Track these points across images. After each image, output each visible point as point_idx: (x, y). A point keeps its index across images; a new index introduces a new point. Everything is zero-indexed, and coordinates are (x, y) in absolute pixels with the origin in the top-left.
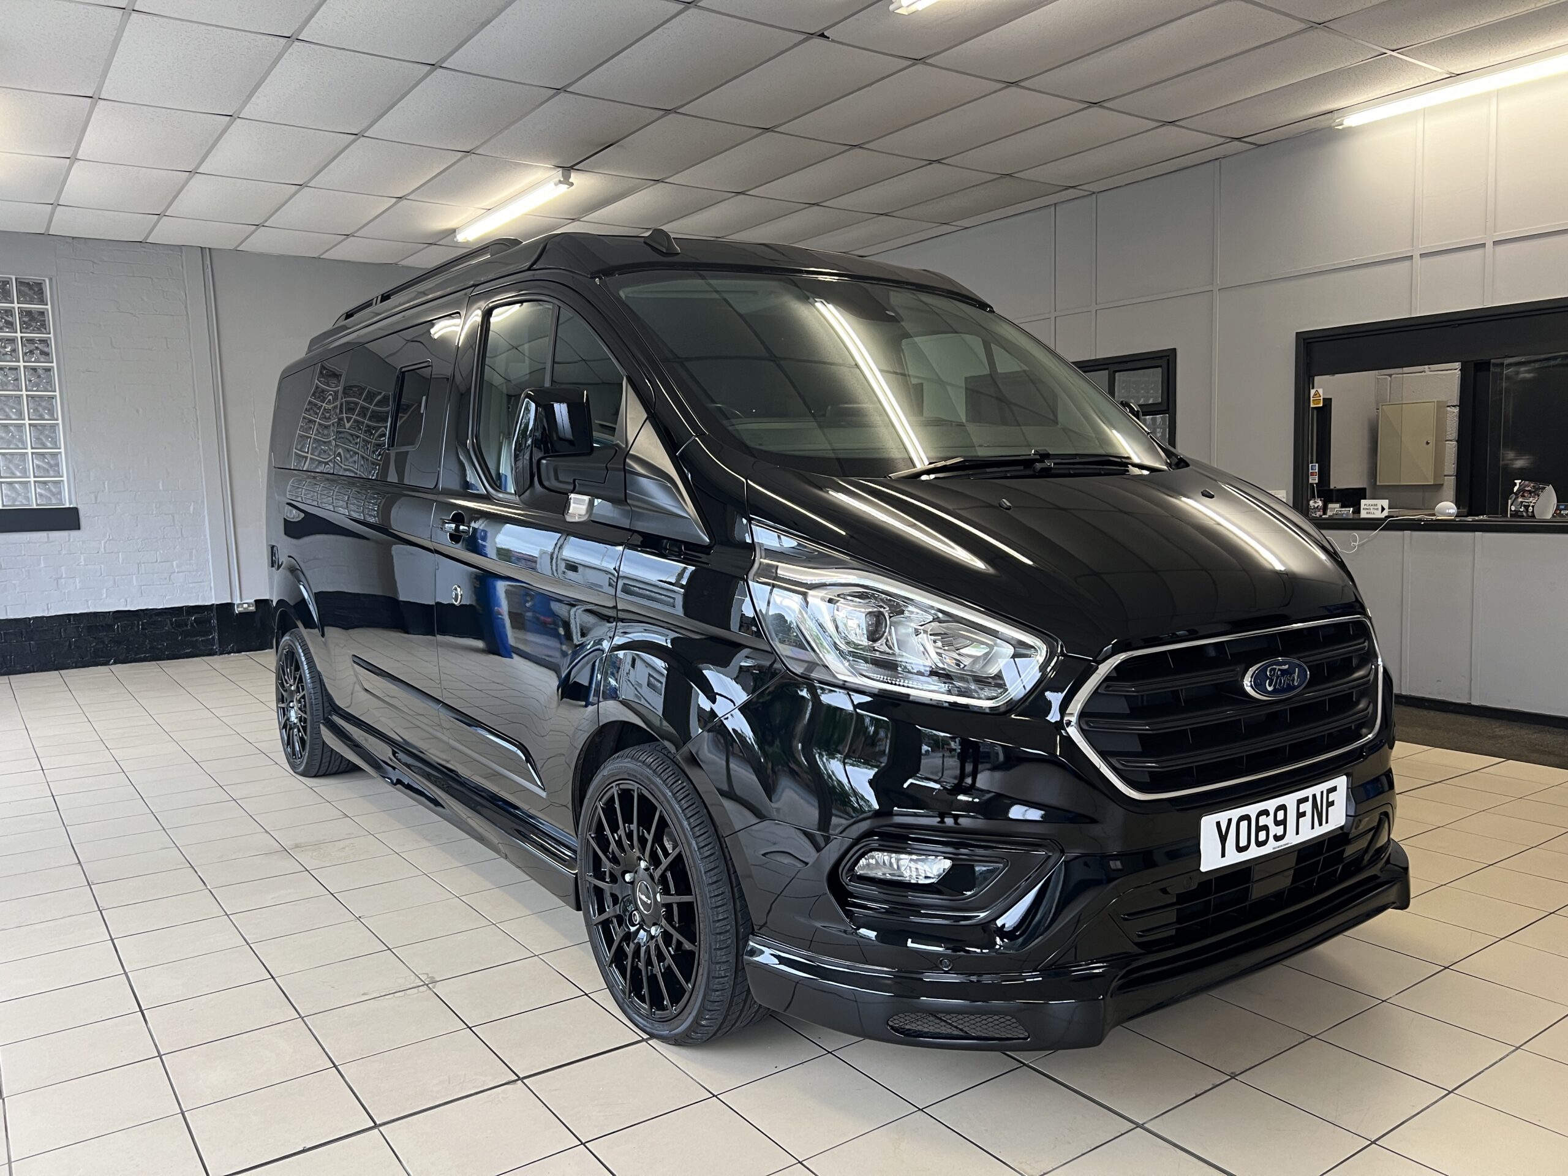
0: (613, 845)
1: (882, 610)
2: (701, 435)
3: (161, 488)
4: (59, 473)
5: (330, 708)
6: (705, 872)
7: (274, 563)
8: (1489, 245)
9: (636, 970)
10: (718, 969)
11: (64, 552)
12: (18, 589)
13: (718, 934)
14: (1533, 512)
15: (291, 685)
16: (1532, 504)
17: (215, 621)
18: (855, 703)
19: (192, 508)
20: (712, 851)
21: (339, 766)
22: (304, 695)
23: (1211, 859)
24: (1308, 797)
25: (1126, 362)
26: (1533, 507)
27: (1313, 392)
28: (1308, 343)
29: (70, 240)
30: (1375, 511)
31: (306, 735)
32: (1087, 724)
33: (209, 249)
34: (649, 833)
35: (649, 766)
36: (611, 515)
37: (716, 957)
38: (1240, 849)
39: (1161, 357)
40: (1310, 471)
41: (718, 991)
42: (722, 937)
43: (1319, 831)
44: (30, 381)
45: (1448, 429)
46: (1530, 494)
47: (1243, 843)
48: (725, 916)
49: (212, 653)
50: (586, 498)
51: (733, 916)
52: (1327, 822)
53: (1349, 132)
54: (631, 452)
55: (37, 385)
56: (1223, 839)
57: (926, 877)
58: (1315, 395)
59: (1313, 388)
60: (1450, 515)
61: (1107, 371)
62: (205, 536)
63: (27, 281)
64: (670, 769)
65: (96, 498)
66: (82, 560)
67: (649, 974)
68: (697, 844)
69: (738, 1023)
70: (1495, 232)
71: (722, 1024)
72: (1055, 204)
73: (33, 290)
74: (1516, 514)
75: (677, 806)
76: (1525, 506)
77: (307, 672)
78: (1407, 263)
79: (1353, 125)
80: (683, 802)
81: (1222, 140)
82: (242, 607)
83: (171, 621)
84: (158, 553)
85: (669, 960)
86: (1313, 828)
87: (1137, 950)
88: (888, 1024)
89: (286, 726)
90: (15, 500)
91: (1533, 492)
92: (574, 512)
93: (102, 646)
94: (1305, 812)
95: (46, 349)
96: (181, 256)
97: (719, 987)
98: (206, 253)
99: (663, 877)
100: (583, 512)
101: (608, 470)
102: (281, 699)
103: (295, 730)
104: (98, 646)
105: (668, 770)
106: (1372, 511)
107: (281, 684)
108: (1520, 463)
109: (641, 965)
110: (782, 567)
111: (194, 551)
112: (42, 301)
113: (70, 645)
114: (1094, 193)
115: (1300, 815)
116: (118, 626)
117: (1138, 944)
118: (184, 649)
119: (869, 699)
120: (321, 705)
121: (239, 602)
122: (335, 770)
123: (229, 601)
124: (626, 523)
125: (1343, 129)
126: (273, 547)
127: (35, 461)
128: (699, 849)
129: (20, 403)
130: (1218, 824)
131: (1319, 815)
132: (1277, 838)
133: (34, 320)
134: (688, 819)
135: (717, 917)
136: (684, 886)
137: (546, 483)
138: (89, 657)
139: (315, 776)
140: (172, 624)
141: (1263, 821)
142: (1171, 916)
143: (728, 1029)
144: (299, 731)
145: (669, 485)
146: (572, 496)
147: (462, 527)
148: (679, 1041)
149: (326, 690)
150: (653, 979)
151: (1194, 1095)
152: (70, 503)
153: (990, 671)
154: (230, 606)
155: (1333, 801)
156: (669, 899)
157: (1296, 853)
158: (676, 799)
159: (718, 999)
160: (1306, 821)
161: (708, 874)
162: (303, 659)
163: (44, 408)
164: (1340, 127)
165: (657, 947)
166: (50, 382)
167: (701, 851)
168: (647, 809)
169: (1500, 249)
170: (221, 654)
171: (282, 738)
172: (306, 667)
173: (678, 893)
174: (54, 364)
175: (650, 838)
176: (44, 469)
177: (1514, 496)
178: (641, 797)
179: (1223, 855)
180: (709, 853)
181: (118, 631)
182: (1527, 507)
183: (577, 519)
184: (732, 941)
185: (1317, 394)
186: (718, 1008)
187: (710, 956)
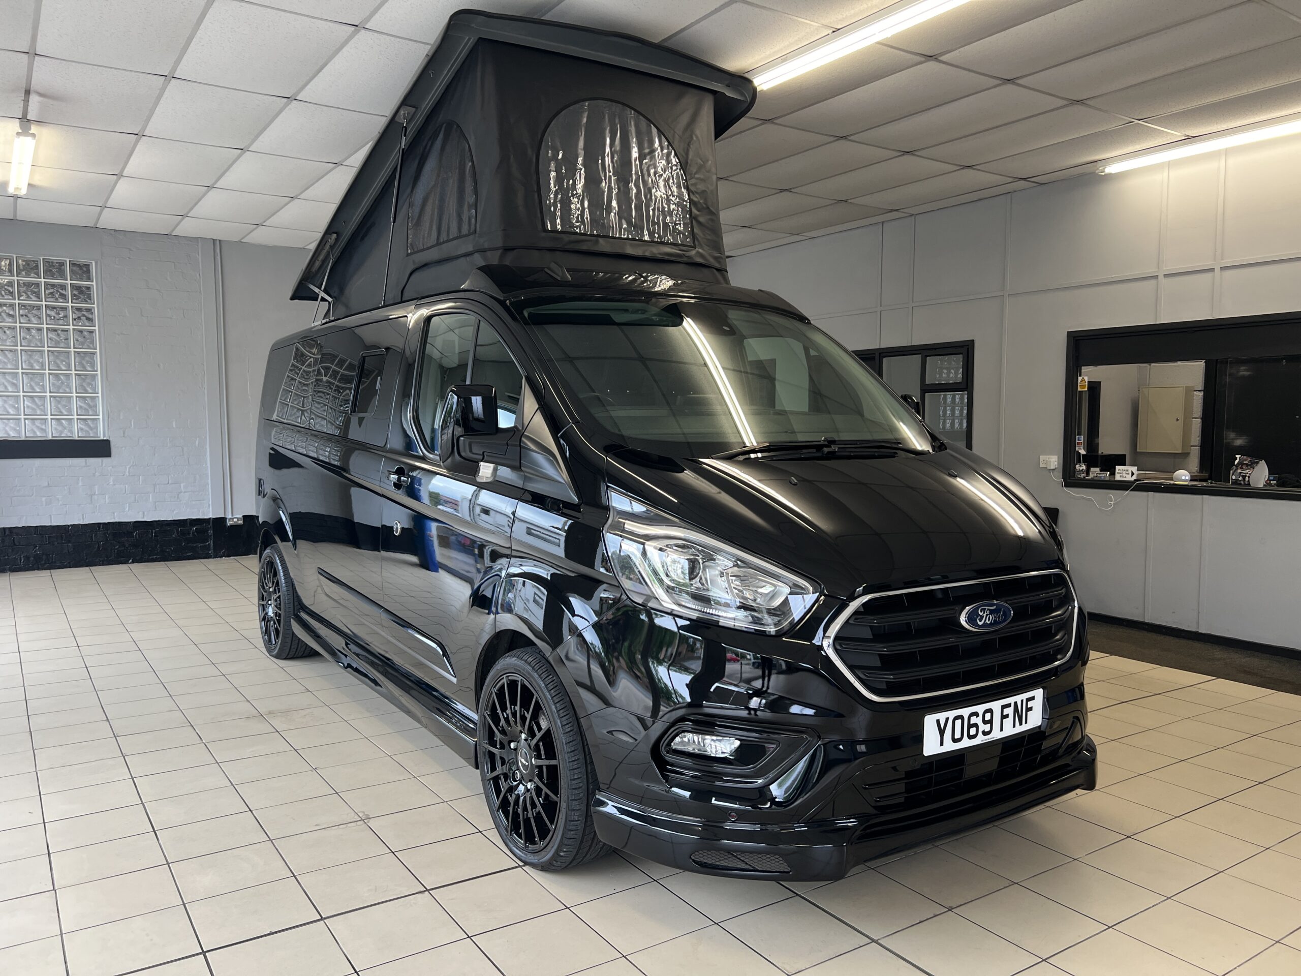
0: (503, 722)
1: (697, 557)
2: (576, 422)
3: (174, 426)
4: (96, 412)
5: (299, 607)
6: (566, 744)
7: (260, 492)
8: (1217, 270)
9: (516, 814)
10: (573, 814)
11: (97, 474)
12: (61, 503)
13: (573, 789)
14: (1249, 481)
15: (270, 588)
16: (1248, 475)
17: (212, 531)
18: (679, 625)
19: (197, 442)
20: (572, 728)
21: (304, 651)
22: (280, 596)
23: (932, 746)
24: (1010, 704)
25: (935, 349)
26: (1249, 477)
27: (1080, 379)
28: (1076, 340)
29: (112, 232)
30: (1127, 475)
31: (280, 626)
32: (841, 645)
33: (220, 240)
34: (528, 713)
35: (529, 664)
36: (510, 477)
37: (571, 805)
38: (955, 740)
39: (962, 346)
40: (1077, 441)
41: (572, 831)
42: (576, 792)
43: (1019, 729)
44: (77, 340)
45: (1195, 409)
46: (1247, 466)
47: (958, 735)
48: (579, 776)
49: (207, 557)
50: (492, 466)
51: (585, 776)
52: (1026, 723)
53: (1110, 177)
54: (525, 433)
55: (82, 344)
56: (942, 732)
57: (723, 753)
58: (1082, 381)
59: (1080, 376)
60: (1185, 481)
61: (920, 355)
62: (207, 464)
63: (78, 263)
64: (545, 666)
65: (124, 433)
66: (111, 480)
67: (525, 817)
68: (561, 722)
69: (588, 856)
70: (1222, 259)
71: (576, 855)
72: (883, 222)
73: (83, 270)
74: (1236, 482)
75: (548, 694)
76: (1242, 476)
77: (283, 578)
78: (1153, 282)
79: (1113, 172)
80: (552, 691)
81: (1011, 180)
82: (233, 521)
83: (177, 530)
84: (170, 477)
85: (539, 808)
86: (1014, 726)
87: (875, 812)
88: (691, 858)
89: (265, 619)
90: (61, 432)
91: (1250, 465)
92: (484, 475)
93: (123, 549)
94: (1008, 715)
95: (90, 316)
96: (198, 245)
97: (574, 828)
98: (217, 245)
99: (537, 745)
100: (489, 475)
101: (508, 446)
102: (262, 598)
103: (272, 622)
104: (120, 549)
105: (543, 668)
106: (1124, 475)
107: (262, 586)
108: (1239, 442)
109: (520, 811)
110: (628, 524)
111: (197, 476)
112: (89, 279)
113: (99, 547)
114: (913, 215)
115: (1004, 717)
116: (136, 533)
117: (875, 807)
118: (187, 553)
119: (688, 623)
120: (292, 604)
121: (230, 517)
122: (300, 654)
123: (223, 516)
124: (519, 483)
125: (1105, 175)
126: (260, 480)
127: (78, 402)
128: (562, 726)
129: (68, 357)
130: (938, 721)
131: (1019, 716)
132: (985, 733)
133: (82, 293)
134: (555, 704)
135: (574, 776)
136: (551, 754)
137: (463, 454)
138: (113, 557)
139: (285, 659)
140: (178, 533)
141: (974, 720)
142: (901, 787)
143: (580, 860)
144: (275, 623)
145: (551, 459)
146: (482, 464)
147: (402, 478)
148: (545, 868)
149: (296, 592)
150: (527, 821)
151: (918, 922)
152: (104, 436)
153: (773, 604)
154: (223, 520)
155: (1032, 707)
156: (540, 762)
157: (1001, 745)
158: (547, 689)
159: (572, 837)
160: (1008, 722)
161: (568, 745)
162: (280, 568)
163: (88, 362)
164: (1103, 174)
165: (532, 798)
166: (92, 342)
167: (564, 727)
168: (527, 695)
169: (1227, 273)
170: (215, 557)
171: (261, 628)
172: (282, 574)
173: (547, 758)
174: (96, 328)
175: (528, 716)
176: (85, 409)
177: (1234, 468)
178: (523, 686)
179: (942, 744)
180: (569, 729)
181: (136, 537)
182: (1244, 477)
183: (484, 480)
184: (584, 795)
185: (1083, 380)
186: (573, 844)
187: (568, 805)
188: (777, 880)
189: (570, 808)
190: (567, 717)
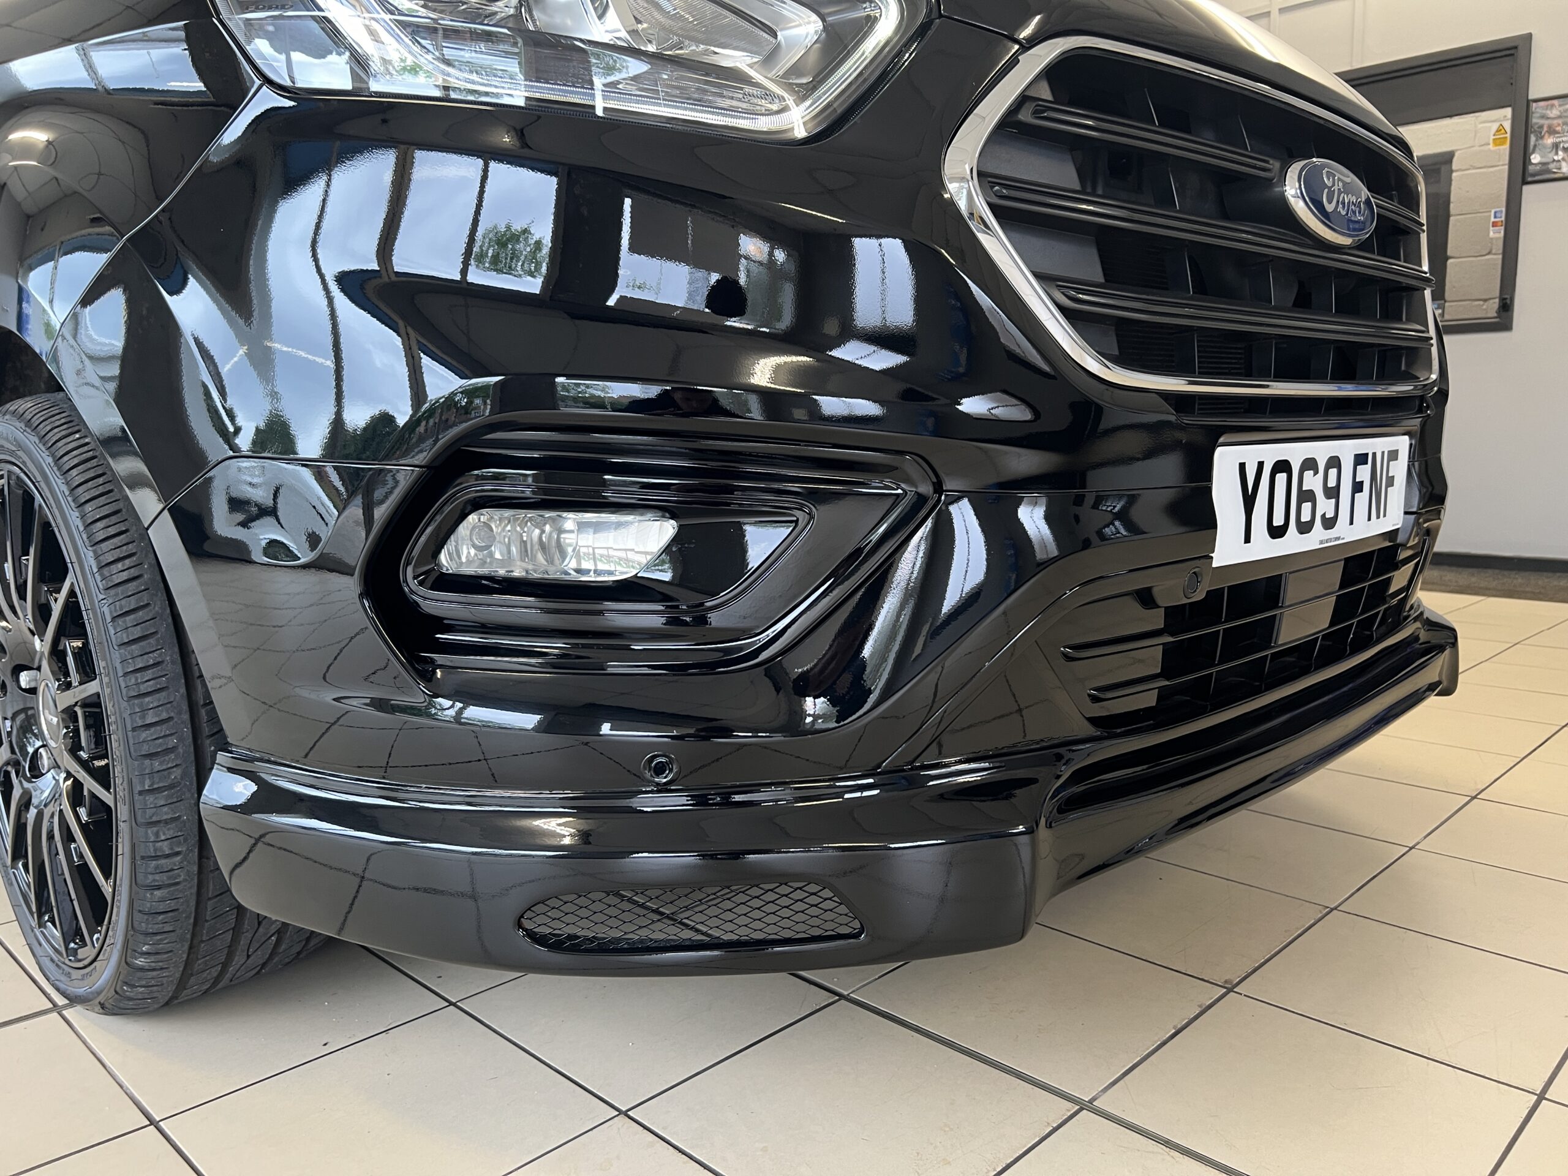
6: (114, 619)
13: (150, 756)
20: (134, 572)
24: (1366, 456)
37: (144, 809)
38: (1272, 531)
41: (159, 888)
42: (157, 765)
43: (1378, 527)
47: (1278, 521)
48: (164, 716)
51: (186, 717)
56: (1249, 502)
68: (97, 558)
69: (239, 959)
71: (188, 964)
85: (80, 841)
86: (1369, 519)
88: (520, 926)
94: (1362, 483)
97: (163, 878)
115: (1358, 487)
117: (1093, 721)
128: (100, 568)
130: (1242, 466)
131: (1377, 493)
132: (1326, 522)
135: (143, 717)
141: (1308, 480)
142: (1152, 658)
143: (215, 972)
151: (1174, 1031)
155: (1394, 477)
157: (1348, 561)
158: (59, 469)
159: (162, 907)
160: (1363, 502)
161: (120, 621)
167: (106, 571)
179: (1249, 536)
180: (124, 576)
184: (184, 775)
186: (168, 928)
187: (133, 812)
188: (793, 966)
189: (140, 819)
190: (116, 541)
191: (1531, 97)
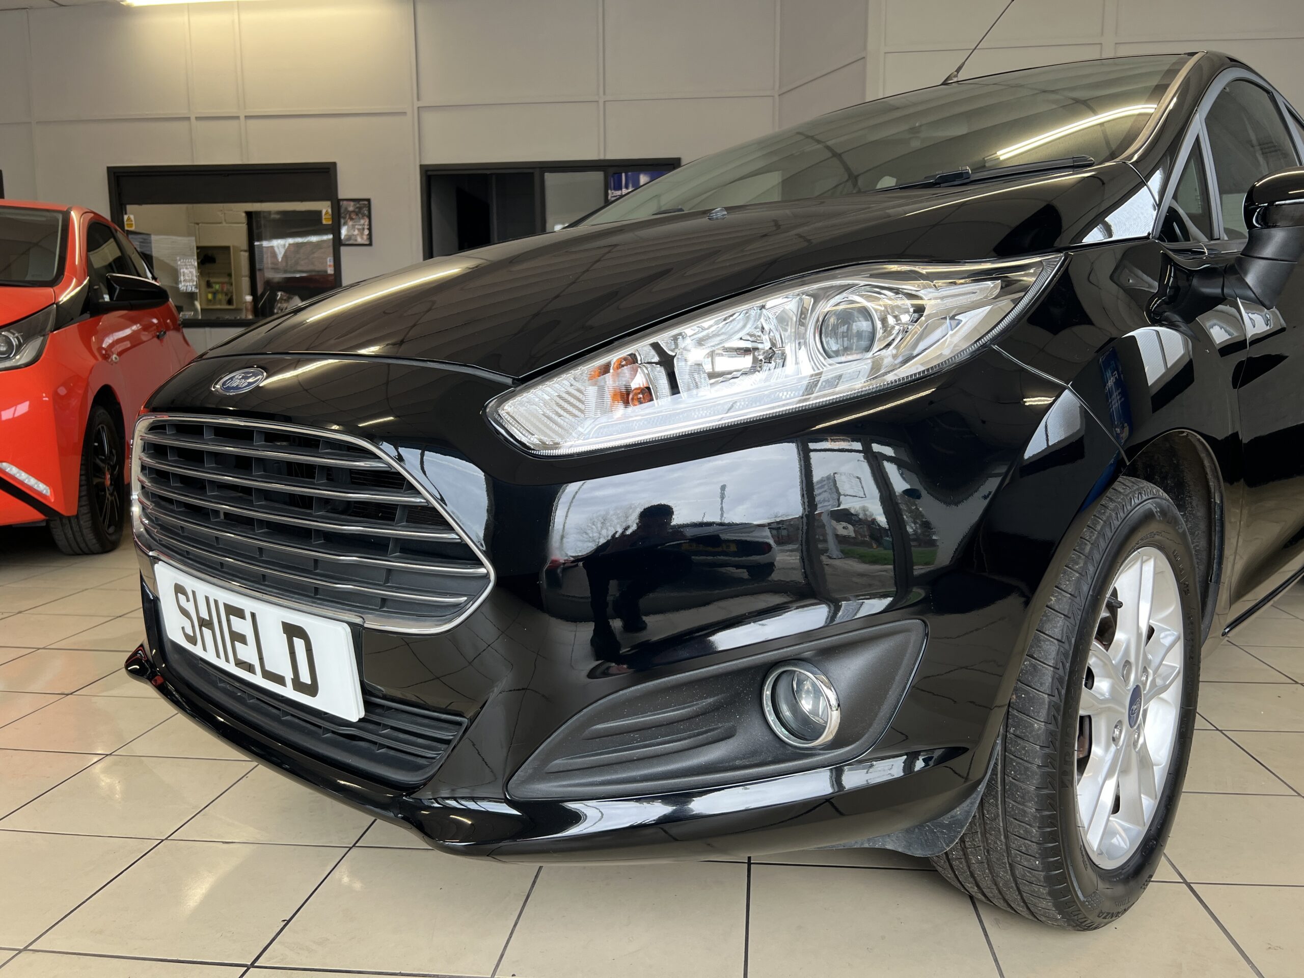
8: (242, 118)
27: (126, 217)
28: (118, 177)
53: (131, 9)
59: (126, 214)
70: (245, 108)
78: (186, 123)
79: (135, 5)
125: (127, 6)
169: (251, 122)
185: (129, 219)
191: (341, 196)
